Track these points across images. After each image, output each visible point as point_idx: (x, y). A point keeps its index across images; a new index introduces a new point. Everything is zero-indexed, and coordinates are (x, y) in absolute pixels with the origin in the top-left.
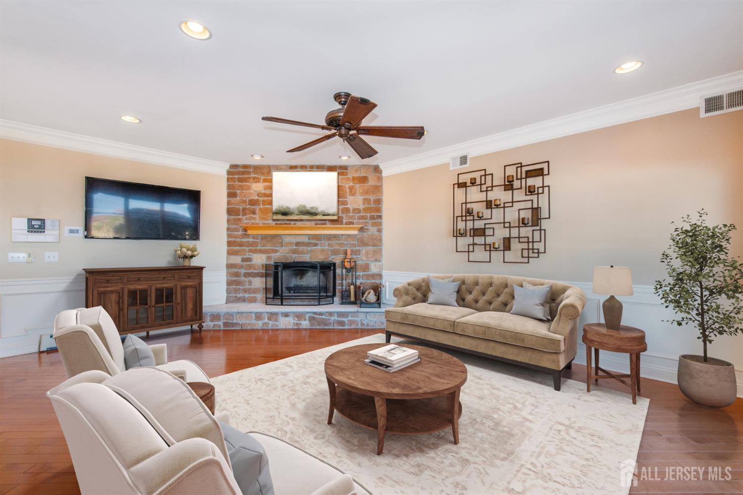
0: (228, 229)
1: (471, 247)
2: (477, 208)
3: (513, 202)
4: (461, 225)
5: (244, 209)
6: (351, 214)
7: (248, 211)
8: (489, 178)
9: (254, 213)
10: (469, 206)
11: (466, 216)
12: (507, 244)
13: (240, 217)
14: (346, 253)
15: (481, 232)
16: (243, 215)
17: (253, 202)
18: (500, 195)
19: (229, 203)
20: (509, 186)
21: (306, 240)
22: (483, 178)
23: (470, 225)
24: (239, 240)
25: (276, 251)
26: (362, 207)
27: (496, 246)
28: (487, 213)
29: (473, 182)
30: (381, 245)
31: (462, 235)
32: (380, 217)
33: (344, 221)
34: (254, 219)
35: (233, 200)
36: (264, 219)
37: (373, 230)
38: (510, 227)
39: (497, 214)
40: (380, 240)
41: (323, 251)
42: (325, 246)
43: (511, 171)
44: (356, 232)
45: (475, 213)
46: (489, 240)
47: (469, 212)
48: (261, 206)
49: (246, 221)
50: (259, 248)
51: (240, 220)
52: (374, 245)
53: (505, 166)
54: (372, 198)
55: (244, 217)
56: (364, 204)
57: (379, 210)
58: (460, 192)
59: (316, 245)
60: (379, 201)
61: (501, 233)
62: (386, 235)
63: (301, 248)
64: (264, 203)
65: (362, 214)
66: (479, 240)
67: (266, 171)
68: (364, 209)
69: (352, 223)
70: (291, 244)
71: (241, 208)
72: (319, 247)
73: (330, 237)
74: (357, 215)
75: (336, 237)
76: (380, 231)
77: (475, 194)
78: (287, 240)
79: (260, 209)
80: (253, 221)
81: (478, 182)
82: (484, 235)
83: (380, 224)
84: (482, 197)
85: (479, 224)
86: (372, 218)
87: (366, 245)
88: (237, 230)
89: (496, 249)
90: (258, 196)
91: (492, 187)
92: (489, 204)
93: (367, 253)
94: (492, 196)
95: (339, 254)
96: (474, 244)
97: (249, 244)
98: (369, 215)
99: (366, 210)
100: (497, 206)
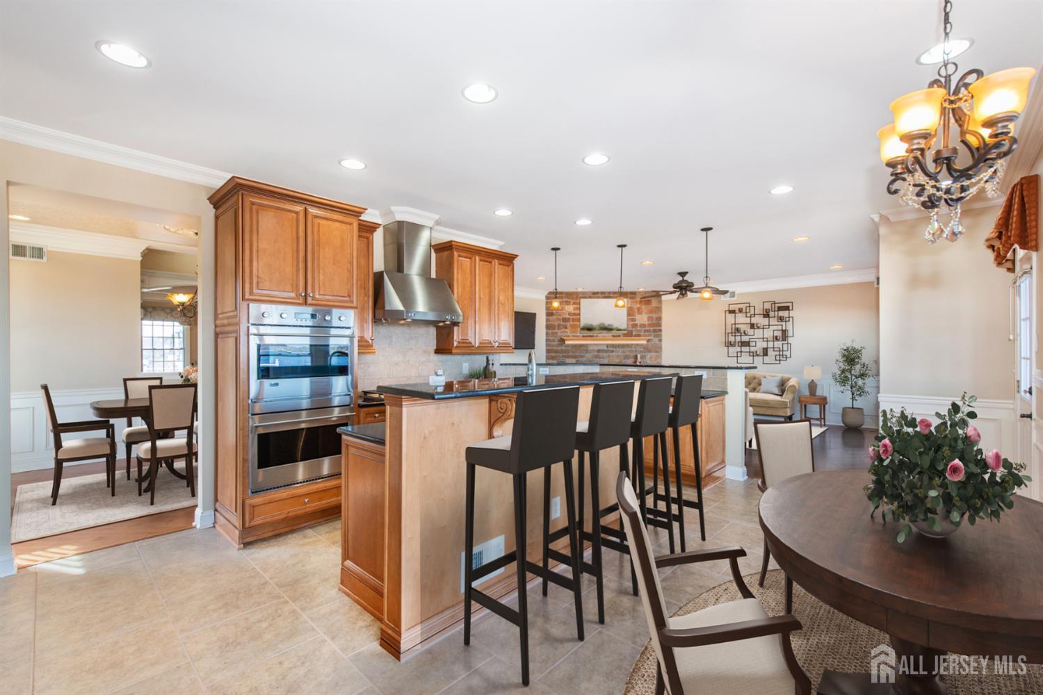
0: (547, 340)
1: (739, 354)
2: (742, 328)
3: (769, 325)
4: (732, 339)
5: (559, 325)
6: (639, 328)
7: (561, 327)
8: (752, 309)
9: (566, 328)
10: (737, 326)
11: (735, 333)
12: (765, 352)
13: (556, 331)
14: (636, 357)
15: (747, 344)
16: (558, 329)
17: (565, 320)
18: (759, 320)
19: (547, 320)
20: (766, 315)
21: (605, 348)
22: (748, 308)
23: (738, 339)
24: (554, 348)
25: (583, 357)
26: (646, 323)
27: (758, 353)
28: (751, 332)
29: (741, 310)
30: (661, 351)
31: (732, 345)
32: (660, 330)
33: (634, 333)
34: (567, 332)
35: (551, 318)
36: (574, 332)
37: (656, 340)
38: (767, 341)
39: (758, 333)
40: (661, 348)
41: (618, 356)
42: (620, 352)
43: (767, 306)
44: (645, 342)
45: (742, 331)
46: (753, 349)
47: (738, 330)
48: (571, 323)
49: (559, 334)
50: (570, 354)
51: (556, 333)
52: (657, 352)
53: (764, 302)
54: (654, 316)
55: (559, 331)
56: (648, 320)
57: (659, 325)
58: (730, 318)
59: (613, 351)
60: (659, 319)
61: (761, 345)
62: (665, 345)
63: (601, 354)
64: (573, 320)
65: (647, 328)
66: (744, 349)
67: (575, 296)
68: (648, 325)
69: (639, 336)
70: (593, 351)
71: (556, 324)
72: (614, 353)
73: (623, 346)
74: (643, 329)
75: (628, 346)
76: (660, 340)
77: (741, 319)
78: (591, 348)
79: (571, 325)
80: (566, 334)
81: (744, 310)
82: (749, 346)
83: (661, 336)
84: (748, 320)
85: (745, 339)
86: (655, 331)
87: (650, 351)
88: (554, 341)
89: (758, 355)
90: (569, 315)
91: (755, 314)
92: (752, 326)
93: (651, 358)
94: (754, 320)
95: (630, 358)
96: (741, 352)
97: (562, 351)
98: (652, 329)
99: (650, 325)
100: (758, 328)
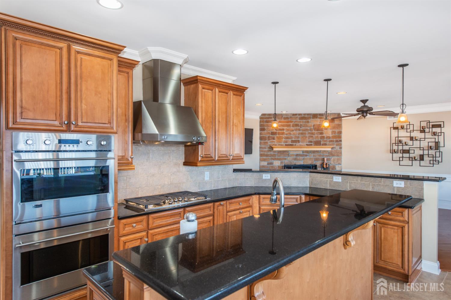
0: (260, 148)
1: (401, 159)
2: (404, 140)
3: (425, 138)
4: (395, 148)
5: (269, 137)
6: (325, 139)
7: (270, 138)
8: (411, 126)
9: (274, 139)
10: (399, 138)
11: (398, 143)
12: (422, 158)
13: (267, 141)
14: (323, 160)
15: (408, 152)
16: (268, 140)
17: (273, 133)
18: (417, 134)
19: (261, 134)
20: (423, 131)
21: (301, 153)
22: (408, 126)
23: (400, 148)
24: (266, 153)
25: (285, 159)
26: (331, 135)
27: (416, 158)
28: (410, 143)
29: (402, 128)
30: (341, 156)
31: (395, 152)
32: (341, 141)
33: (322, 143)
34: (274, 142)
35: (263, 132)
36: (280, 142)
37: (338, 148)
38: (423, 150)
39: (416, 144)
40: (341, 153)
41: (310, 159)
42: (312, 156)
43: (424, 124)
44: (330, 149)
45: (403, 142)
46: (412, 155)
47: (400, 141)
48: (278, 135)
49: (269, 143)
50: (276, 157)
51: (267, 143)
52: (338, 156)
53: (421, 122)
54: (337, 131)
55: (269, 141)
56: (332, 134)
57: (340, 137)
58: (395, 133)
59: (306, 156)
60: (340, 133)
61: (418, 152)
62: (344, 151)
63: (298, 157)
64: (279, 134)
65: (331, 139)
66: (405, 155)
67: (280, 117)
68: (332, 137)
69: (325, 145)
70: (293, 155)
71: (267, 136)
72: (308, 157)
73: (314, 152)
74: (328, 140)
75: (317, 151)
76: (341, 148)
77: (403, 133)
78: (291, 153)
79: (277, 137)
80: (273, 143)
81: (405, 127)
82: (409, 153)
83: (341, 145)
84: (408, 134)
85: (406, 148)
86: (337, 141)
87: (333, 155)
88: (265, 148)
89: (416, 160)
90: (276, 130)
91: (413, 130)
92: (412, 139)
93: (334, 160)
94: (413, 135)
95: (319, 160)
96: (403, 157)
97: (271, 155)
98: (335, 140)
99: (333, 137)
100: (416, 140)
